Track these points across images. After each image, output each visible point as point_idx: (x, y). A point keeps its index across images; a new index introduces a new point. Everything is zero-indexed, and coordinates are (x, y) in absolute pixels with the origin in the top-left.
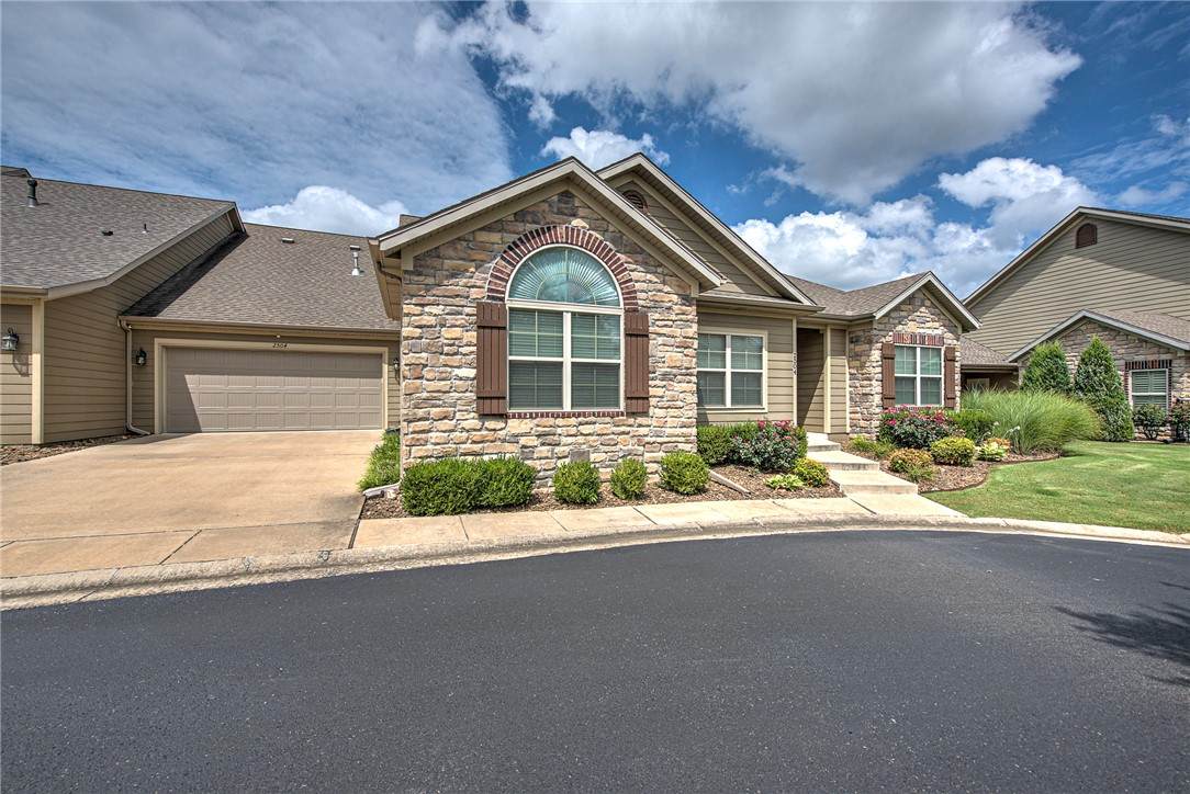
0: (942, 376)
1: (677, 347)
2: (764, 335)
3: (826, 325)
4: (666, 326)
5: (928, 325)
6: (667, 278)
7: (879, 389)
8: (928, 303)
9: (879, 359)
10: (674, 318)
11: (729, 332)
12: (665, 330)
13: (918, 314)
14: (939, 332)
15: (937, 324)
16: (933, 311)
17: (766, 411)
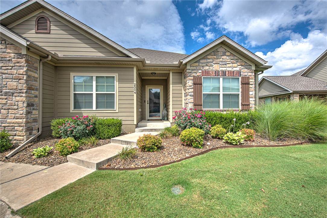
0: (240, 93)
1: (14, 79)
2: (116, 75)
3: (169, 71)
4: (8, 69)
5: (228, 65)
6: (8, 46)
7: (192, 100)
8: (228, 54)
9: (191, 84)
10: (12, 65)
11: (95, 75)
12: (6, 72)
13: (221, 60)
14: (238, 69)
15: (235, 65)
16: (232, 57)
17: (117, 111)
